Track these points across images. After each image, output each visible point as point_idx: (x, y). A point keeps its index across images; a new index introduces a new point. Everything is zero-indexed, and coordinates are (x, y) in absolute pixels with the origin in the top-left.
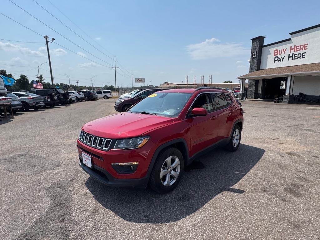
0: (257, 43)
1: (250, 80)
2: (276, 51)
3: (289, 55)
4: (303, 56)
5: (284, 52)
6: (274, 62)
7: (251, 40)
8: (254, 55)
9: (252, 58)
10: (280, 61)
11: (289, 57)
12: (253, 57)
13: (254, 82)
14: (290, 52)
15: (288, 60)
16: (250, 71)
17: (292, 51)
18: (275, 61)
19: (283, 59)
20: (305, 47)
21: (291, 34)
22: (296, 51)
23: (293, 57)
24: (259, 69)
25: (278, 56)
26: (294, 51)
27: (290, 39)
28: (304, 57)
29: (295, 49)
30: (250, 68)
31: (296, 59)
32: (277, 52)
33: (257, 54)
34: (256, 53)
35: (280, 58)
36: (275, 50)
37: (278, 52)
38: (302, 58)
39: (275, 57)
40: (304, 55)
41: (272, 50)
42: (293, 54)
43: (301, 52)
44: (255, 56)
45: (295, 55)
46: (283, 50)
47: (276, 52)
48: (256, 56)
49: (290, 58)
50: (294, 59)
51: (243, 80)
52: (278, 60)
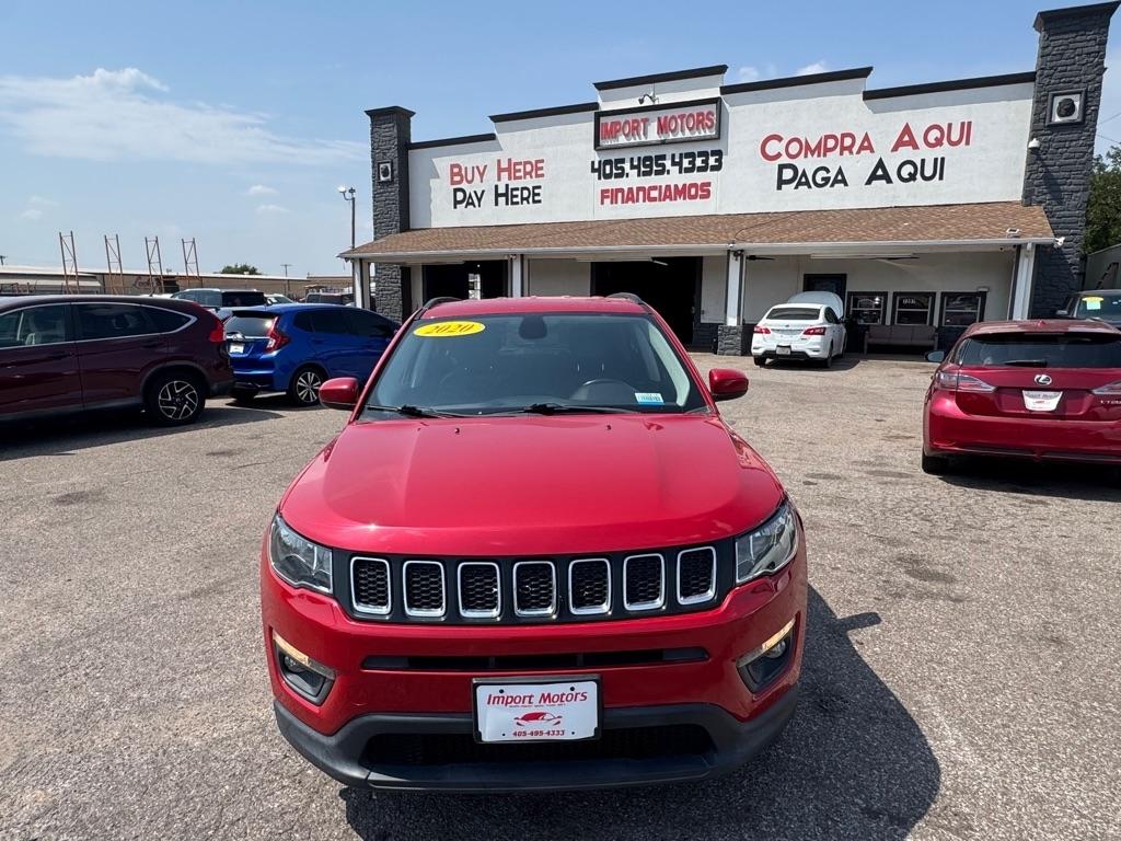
0: (390, 131)
1: (380, 264)
2: (456, 170)
3: (496, 187)
4: (533, 196)
5: (482, 175)
6: (455, 207)
7: (368, 112)
8: (385, 174)
9: (377, 183)
10: (473, 204)
11: (497, 195)
12: (382, 179)
13: (397, 274)
14: (499, 179)
15: (497, 204)
16: (375, 233)
17: (505, 175)
18: (456, 203)
19: (479, 200)
20: (536, 168)
21: (496, 119)
22: (516, 178)
23: (508, 196)
24: (405, 226)
25: (464, 185)
26: (510, 179)
27: (491, 137)
28: (539, 201)
29: (511, 169)
30: (375, 220)
31: (517, 203)
32: (459, 174)
33: (396, 172)
34: (389, 165)
35: (470, 196)
36: (453, 166)
37: (463, 172)
38: (534, 202)
39: (456, 191)
40: (538, 194)
41: (443, 162)
42: (507, 186)
43: (530, 182)
44: (389, 177)
45: (513, 190)
46: (478, 168)
47: (456, 172)
48: (393, 177)
49: (502, 200)
50: (513, 203)
51: (361, 263)
52: (464, 200)
